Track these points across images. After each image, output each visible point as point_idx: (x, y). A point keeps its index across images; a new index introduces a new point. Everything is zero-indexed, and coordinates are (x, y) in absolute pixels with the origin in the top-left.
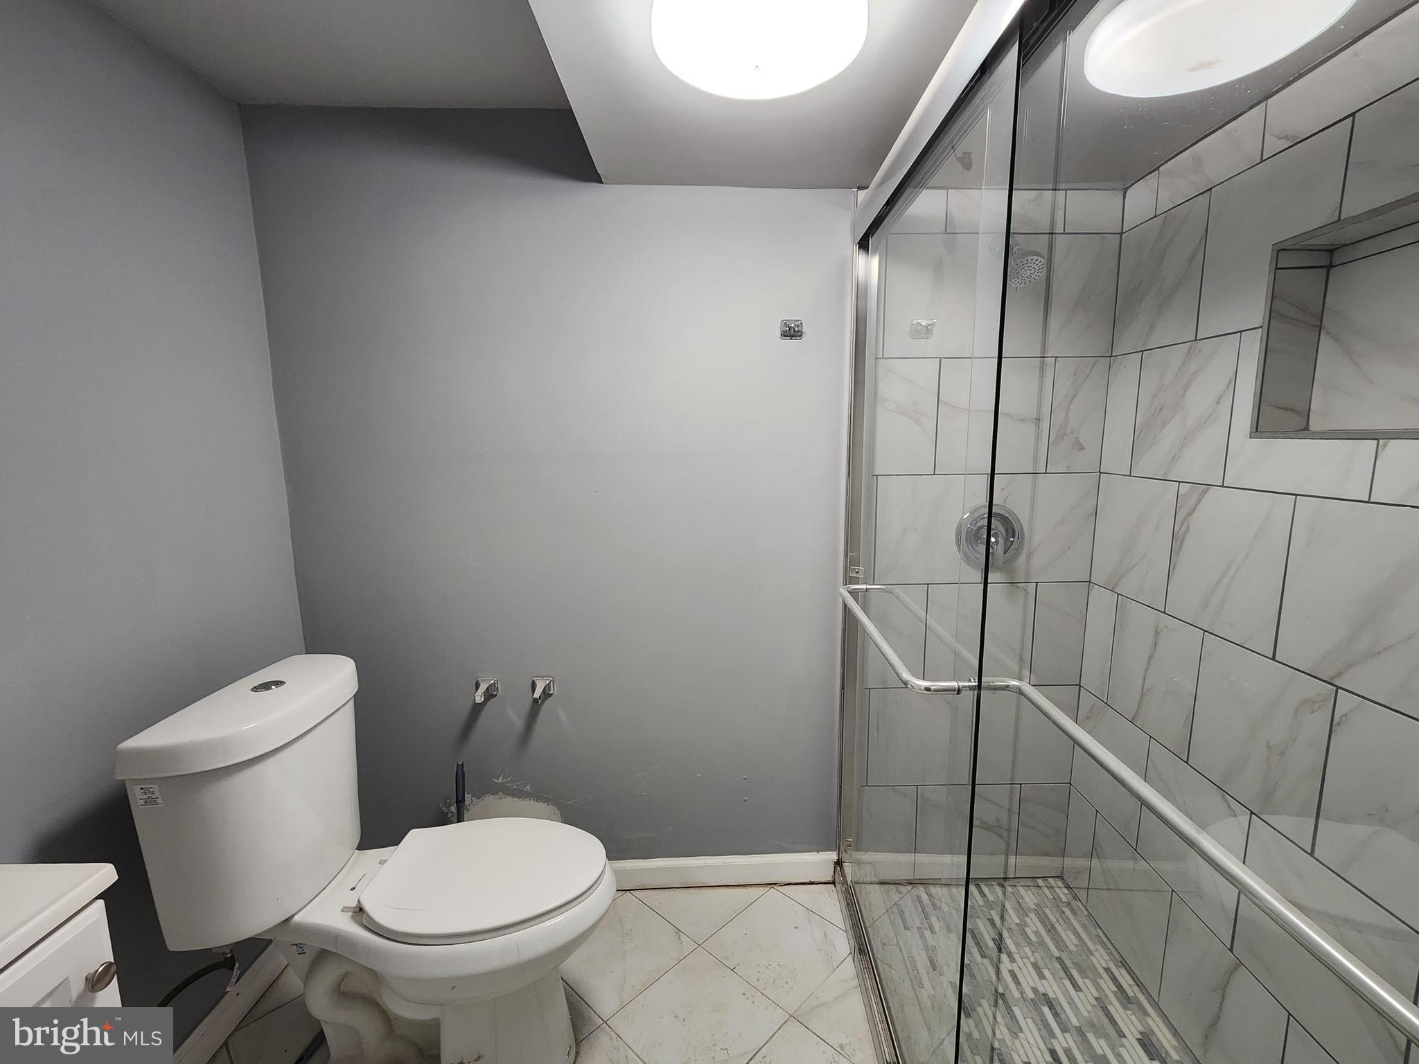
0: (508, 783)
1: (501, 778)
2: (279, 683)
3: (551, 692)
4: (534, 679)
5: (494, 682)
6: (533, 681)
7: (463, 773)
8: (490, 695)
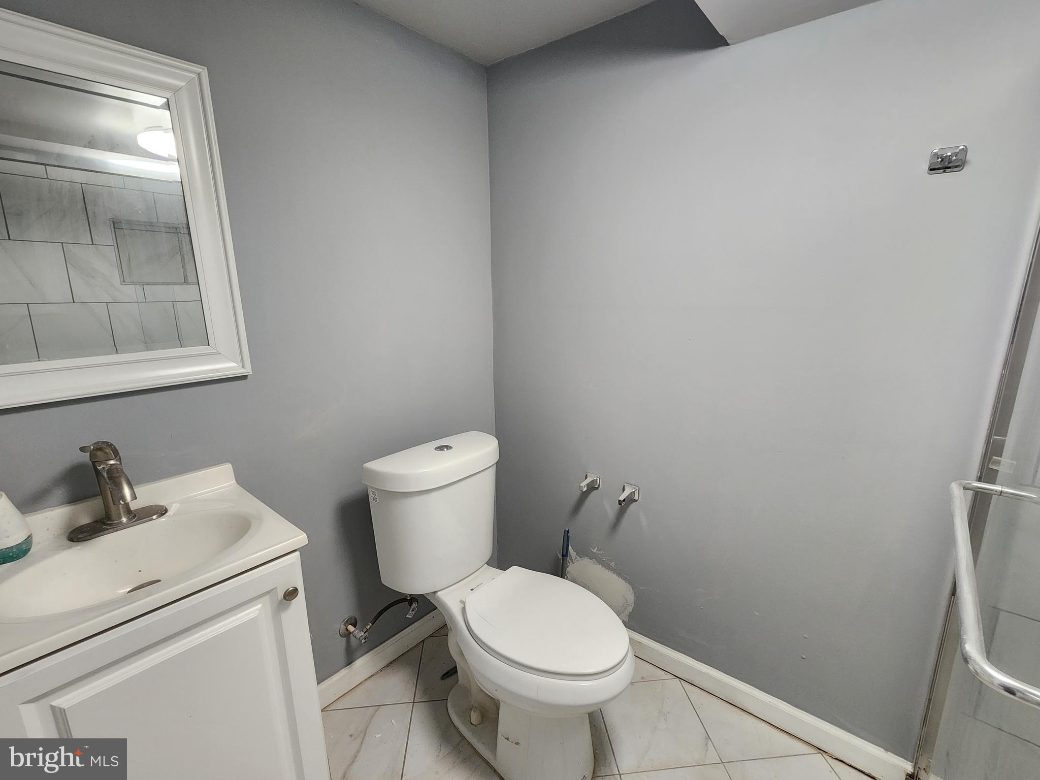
0: (600, 555)
1: (596, 549)
2: (448, 447)
3: (636, 498)
4: (625, 484)
5: (596, 479)
6: (624, 486)
7: (568, 537)
8: (592, 487)
